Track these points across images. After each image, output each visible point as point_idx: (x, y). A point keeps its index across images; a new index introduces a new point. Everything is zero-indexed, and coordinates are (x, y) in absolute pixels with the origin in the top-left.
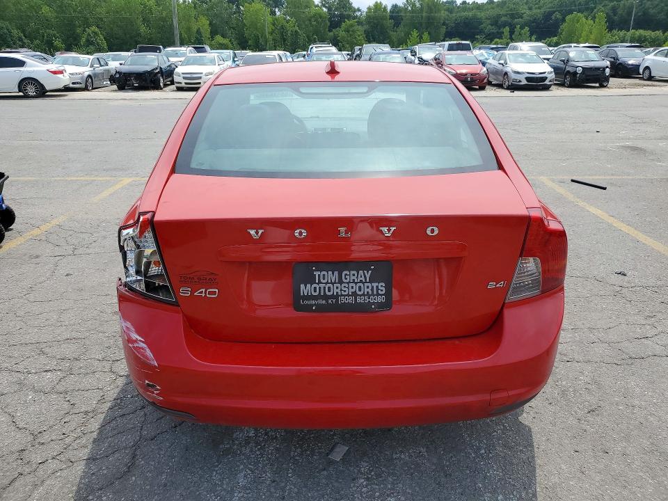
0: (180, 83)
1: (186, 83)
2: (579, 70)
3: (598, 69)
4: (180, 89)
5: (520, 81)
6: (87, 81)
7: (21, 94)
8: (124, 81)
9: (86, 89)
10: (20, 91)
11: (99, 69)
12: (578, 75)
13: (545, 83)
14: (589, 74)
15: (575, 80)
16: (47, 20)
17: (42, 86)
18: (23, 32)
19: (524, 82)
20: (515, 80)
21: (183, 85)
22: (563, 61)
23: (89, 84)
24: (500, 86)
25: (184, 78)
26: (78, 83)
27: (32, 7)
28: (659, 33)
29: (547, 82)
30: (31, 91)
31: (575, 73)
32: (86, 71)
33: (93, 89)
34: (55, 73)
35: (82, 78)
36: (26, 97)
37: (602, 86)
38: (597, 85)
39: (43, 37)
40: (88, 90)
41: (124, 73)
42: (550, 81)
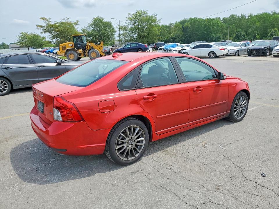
0: (275, 54)
1: (277, 54)
4: (275, 56)
6: (236, 52)
7: (209, 57)
8: (251, 53)
9: (235, 55)
10: (208, 56)
11: (243, 48)
16: (257, 27)
17: (216, 54)
18: (246, 33)
21: (276, 54)
23: (237, 53)
25: (277, 51)
26: (232, 53)
27: (253, 23)
30: (212, 56)
32: (237, 48)
33: (238, 55)
34: (221, 49)
35: (234, 51)
36: (210, 58)
39: (253, 34)
40: (236, 56)
41: (251, 49)
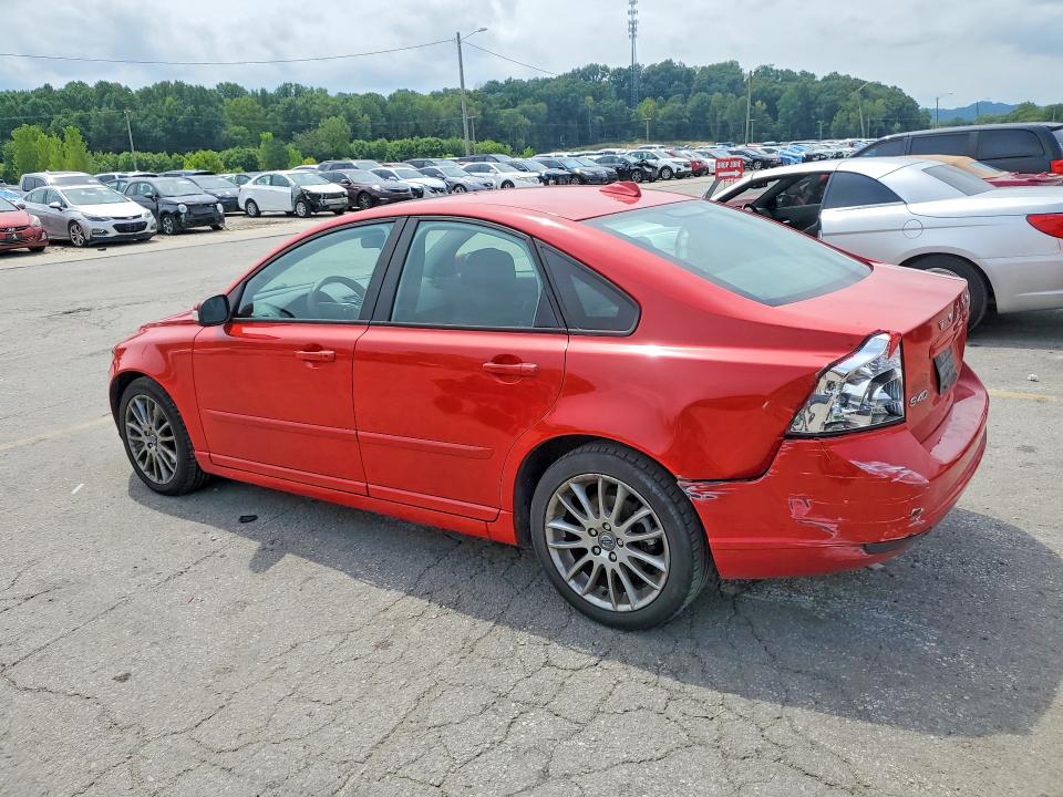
2: (183, 209)
3: (207, 205)
5: (106, 232)
12: (183, 216)
13: (145, 231)
14: (198, 213)
15: (180, 224)
19: (113, 233)
20: (95, 231)
22: (151, 197)
24: (67, 243)
28: (163, 156)
29: (148, 230)
31: (177, 214)
37: (217, 228)
38: (208, 228)
42: (152, 228)
